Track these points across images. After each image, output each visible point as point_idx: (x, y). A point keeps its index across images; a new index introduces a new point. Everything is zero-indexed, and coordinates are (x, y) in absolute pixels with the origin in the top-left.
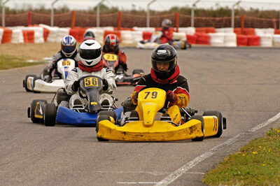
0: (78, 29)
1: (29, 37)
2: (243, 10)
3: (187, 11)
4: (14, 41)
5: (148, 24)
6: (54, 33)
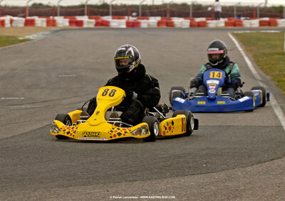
0: (28, 18)
1: (2, 23)
2: (116, 6)
3: (83, 6)
5: (58, 14)
6: (16, 20)
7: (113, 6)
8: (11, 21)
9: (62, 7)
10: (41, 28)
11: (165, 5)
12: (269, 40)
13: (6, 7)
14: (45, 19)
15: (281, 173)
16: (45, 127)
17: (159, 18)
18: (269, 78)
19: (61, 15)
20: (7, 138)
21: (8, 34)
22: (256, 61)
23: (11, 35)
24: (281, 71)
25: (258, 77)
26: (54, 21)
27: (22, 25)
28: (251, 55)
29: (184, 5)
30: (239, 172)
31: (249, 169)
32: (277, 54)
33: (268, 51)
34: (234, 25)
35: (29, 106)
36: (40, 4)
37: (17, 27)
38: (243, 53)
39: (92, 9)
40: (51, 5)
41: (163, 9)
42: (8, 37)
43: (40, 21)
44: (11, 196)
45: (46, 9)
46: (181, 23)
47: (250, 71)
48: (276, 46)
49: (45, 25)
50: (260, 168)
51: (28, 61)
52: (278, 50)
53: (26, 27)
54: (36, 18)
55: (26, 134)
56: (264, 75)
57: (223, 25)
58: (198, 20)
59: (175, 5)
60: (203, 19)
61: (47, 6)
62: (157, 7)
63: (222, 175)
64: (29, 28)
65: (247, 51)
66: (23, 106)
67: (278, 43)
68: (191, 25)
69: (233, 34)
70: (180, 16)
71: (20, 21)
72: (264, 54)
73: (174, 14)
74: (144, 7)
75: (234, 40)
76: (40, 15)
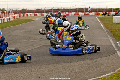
0: (35, 13)
1: (27, 15)
2: (62, 9)
3: (52, 9)
4: (25, 16)
7: (61, 9)
8: (30, 14)
9: (45, 10)
10: (39, 16)
11: (76, 9)
12: (108, 19)
13: (28, 10)
14: (40, 14)
15: (113, 60)
16: (41, 47)
17: (75, 13)
18: (108, 30)
19: (45, 12)
20: (29, 50)
21: (29, 18)
22: (104, 25)
23: (30, 18)
24: (112, 28)
25: (105, 30)
26: (43, 14)
27: (34, 16)
28: (103, 24)
29: (82, 9)
30: (100, 59)
31: (103, 58)
32: (111, 23)
33: (108, 22)
34: (98, 14)
35: (36, 40)
36: (39, 9)
37: (32, 16)
38: (100, 23)
39: (55, 10)
40: (42, 9)
41: (76, 10)
42: (29, 19)
43: (39, 14)
44: (31, 68)
45: (41, 11)
46: (82, 14)
47: (103, 28)
48: (110, 20)
49: (40, 15)
50: (106, 58)
51: (35, 26)
52: (111, 22)
53: (35, 16)
54: (38, 13)
55: (35, 49)
56: (107, 29)
57: (94, 14)
58: (87, 13)
59: (80, 9)
60: (88, 13)
61: (41, 10)
62: (74, 9)
63: (95, 60)
64: (36, 16)
65: (102, 22)
66: (34, 40)
67: (111, 20)
68: (85, 15)
69: (97, 17)
70: (81, 12)
71: (33, 14)
72: (107, 23)
73: (79, 11)
74: (70, 9)
75: (98, 19)
76: (39, 12)
